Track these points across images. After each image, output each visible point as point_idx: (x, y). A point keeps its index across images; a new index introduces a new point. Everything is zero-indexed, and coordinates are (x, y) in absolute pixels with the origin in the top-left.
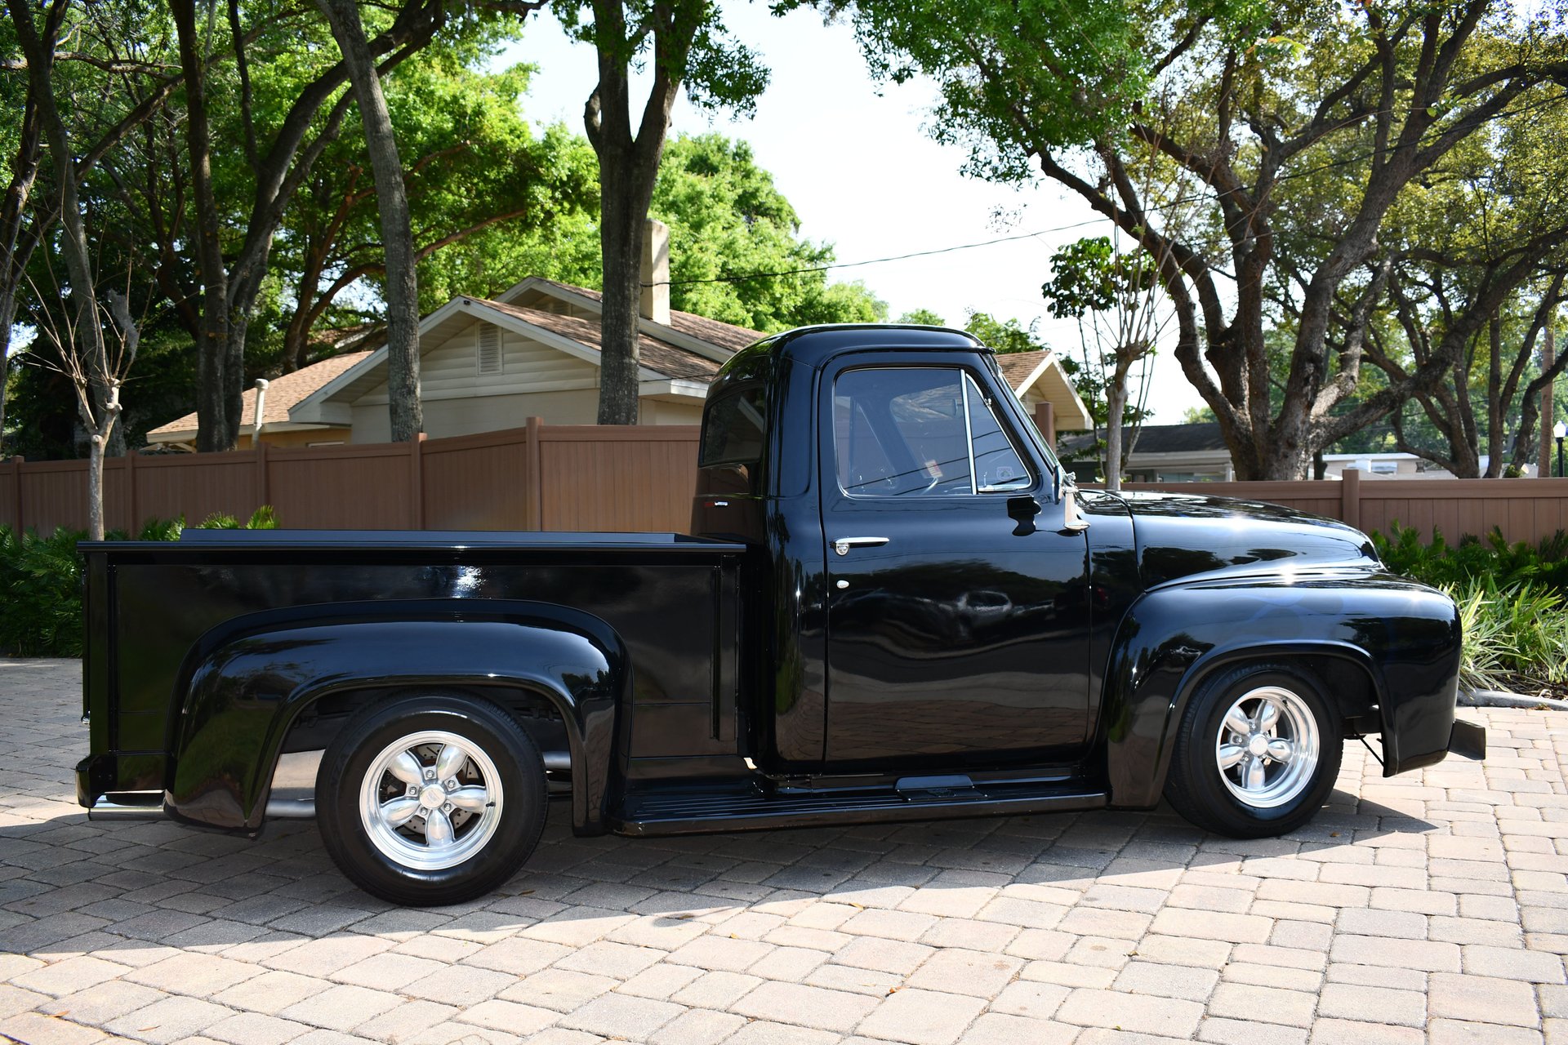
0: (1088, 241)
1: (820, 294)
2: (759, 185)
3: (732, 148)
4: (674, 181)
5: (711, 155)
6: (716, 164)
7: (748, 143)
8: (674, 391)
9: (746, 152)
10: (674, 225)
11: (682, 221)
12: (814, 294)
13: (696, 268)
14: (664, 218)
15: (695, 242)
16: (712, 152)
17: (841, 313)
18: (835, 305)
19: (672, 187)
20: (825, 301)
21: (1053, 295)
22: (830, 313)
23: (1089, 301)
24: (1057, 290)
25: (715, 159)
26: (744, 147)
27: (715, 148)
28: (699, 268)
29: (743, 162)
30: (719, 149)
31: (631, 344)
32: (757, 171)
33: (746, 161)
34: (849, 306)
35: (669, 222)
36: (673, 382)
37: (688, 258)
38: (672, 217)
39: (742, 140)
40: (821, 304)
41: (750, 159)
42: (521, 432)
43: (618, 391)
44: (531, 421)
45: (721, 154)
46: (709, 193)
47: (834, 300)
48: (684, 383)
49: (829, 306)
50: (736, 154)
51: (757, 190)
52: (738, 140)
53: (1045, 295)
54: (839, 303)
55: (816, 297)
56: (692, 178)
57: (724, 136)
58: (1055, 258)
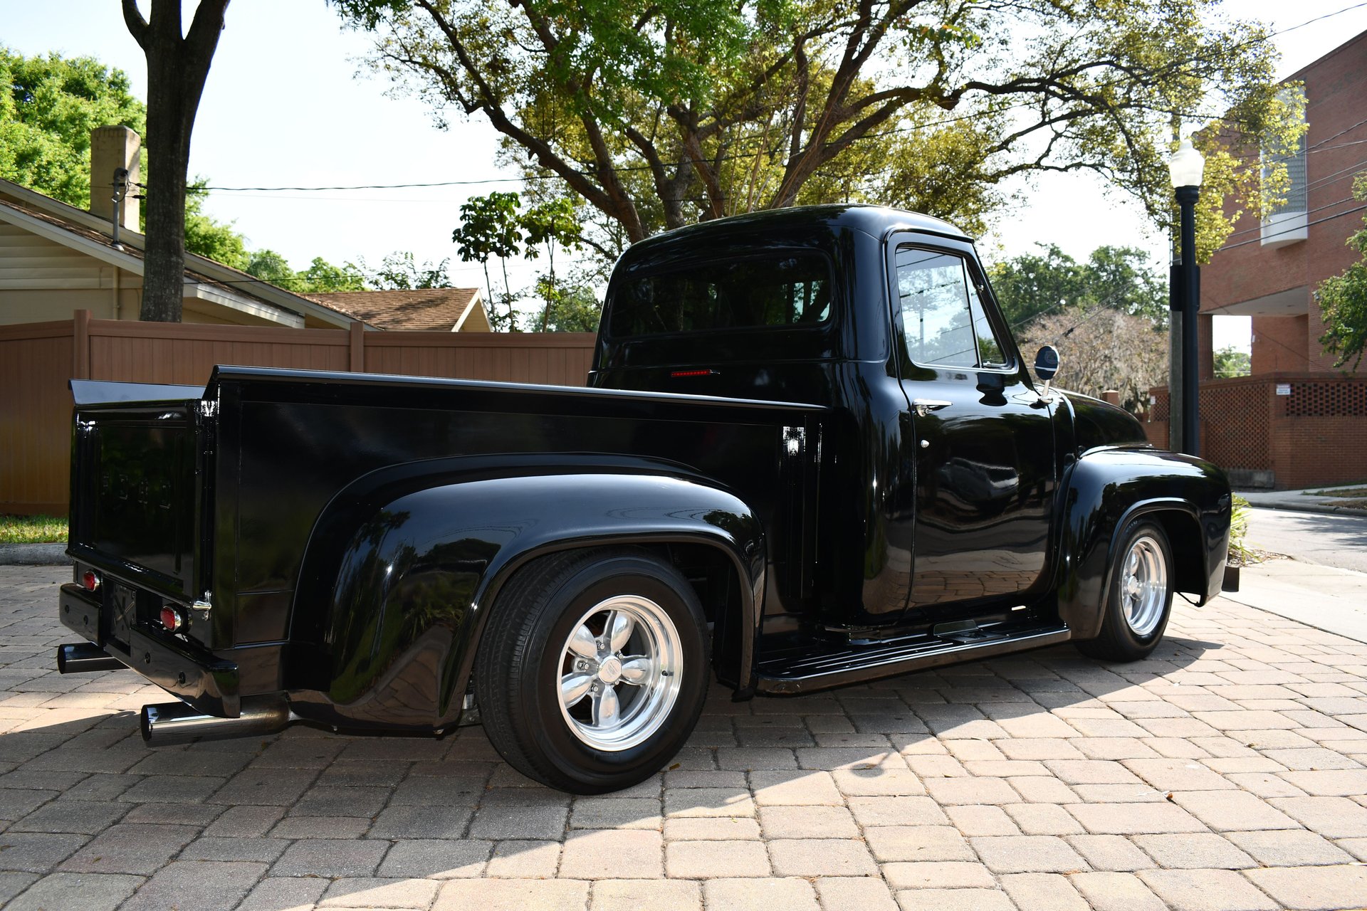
0: (499, 195)
1: (196, 225)
2: (136, 115)
3: (109, 75)
4: (54, 100)
5: (87, 80)
6: (92, 89)
7: (125, 73)
8: (200, 295)
9: (123, 82)
10: (57, 145)
11: (64, 141)
12: (190, 226)
13: (78, 189)
14: (47, 136)
15: (77, 163)
16: (88, 77)
17: (217, 245)
18: (211, 237)
19: (51, 106)
20: (202, 233)
21: (461, 241)
22: (206, 244)
23: (494, 249)
24: (465, 236)
25: (91, 84)
26: (120, 77)
27: (92, 74)
28: (81, 189)
29: (120, 92)
30: (95, 76)
31: (178, 242)
32: (135, 102)
33: (123, 91)
34: (225, 239)
35: (52, 141)
36: (200, 287)
37: (71, 178)
38: (56, 136)
39: (118, 70)
40: (198, 235)
41: (127, 90)
42: (69, 324)
43: (165, 289)
44: (80, 314)
45: (96, 81)
46: (93, 116)
47: (211, 232)
48: (208, 289)
49: (205, 237)
50: (112, 83)
51: (134, 119)
52: (114, 69)
53: (454, 239)
54: (216, 235)
55: (191, 229)
56: (72, 100)
57: (101, 63)
58: (464, 208)
